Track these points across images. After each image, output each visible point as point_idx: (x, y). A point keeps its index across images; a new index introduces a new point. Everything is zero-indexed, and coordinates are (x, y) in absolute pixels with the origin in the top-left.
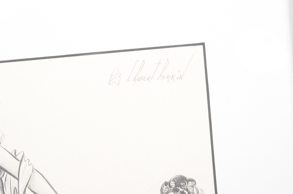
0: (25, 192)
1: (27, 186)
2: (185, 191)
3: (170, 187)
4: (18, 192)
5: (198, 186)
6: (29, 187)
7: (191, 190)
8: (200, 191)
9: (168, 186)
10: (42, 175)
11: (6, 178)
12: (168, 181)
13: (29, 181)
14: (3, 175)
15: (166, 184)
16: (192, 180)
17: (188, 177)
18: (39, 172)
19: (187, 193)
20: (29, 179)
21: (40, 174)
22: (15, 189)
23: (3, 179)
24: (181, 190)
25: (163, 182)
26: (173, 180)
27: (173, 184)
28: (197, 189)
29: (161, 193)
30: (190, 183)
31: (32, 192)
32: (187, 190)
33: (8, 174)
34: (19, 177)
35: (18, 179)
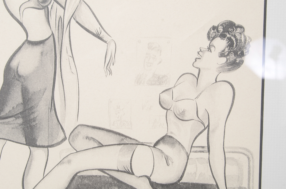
0: (70, 22)
1: (72, 16)
2: (232, 38)
3: (218, 31)
4: (63, 22)
5: (246, 33)
6: (75, 18)
7: (238, 37)
8: (248, 39)
9: (216, 31)
10: (89, 7)
11: (52, 6)
12: (216, 25)
13: (75, 11)
14: (50, 3)
15: (214, 28)
16: (241, 27)
17: (237, 23)
18: (86, 4)
19: (234, 39)
20: (76, 10)
21: (87, 5)
22: (60, 19)
23: (50, 7)
24: (228, 36)
25: (211, 26)
26: (222, 25)
27: (221, 29)
28: (245, 36)
29: (208, 37)
30: (239, 30)
31: (77, 24)
32: (235, 36)
33: (55, 2)
34: (65, 6)
35: (64, 9)
